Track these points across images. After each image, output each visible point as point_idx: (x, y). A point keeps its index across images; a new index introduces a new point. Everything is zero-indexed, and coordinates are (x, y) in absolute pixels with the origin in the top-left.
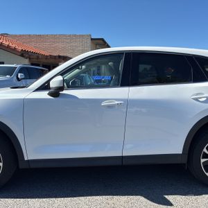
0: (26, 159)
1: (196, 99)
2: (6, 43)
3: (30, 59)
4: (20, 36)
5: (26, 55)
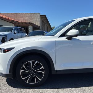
0: (55, 70)
4: (7, 14)
5: (14, 22)
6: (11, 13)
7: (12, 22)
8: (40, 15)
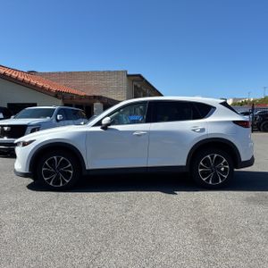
1: (194, 130)
2: (34, 82)
3: (63, 99)
5: (60, 96)
6: (60, 73)
7: (58, 95)
8: (128, 76)
